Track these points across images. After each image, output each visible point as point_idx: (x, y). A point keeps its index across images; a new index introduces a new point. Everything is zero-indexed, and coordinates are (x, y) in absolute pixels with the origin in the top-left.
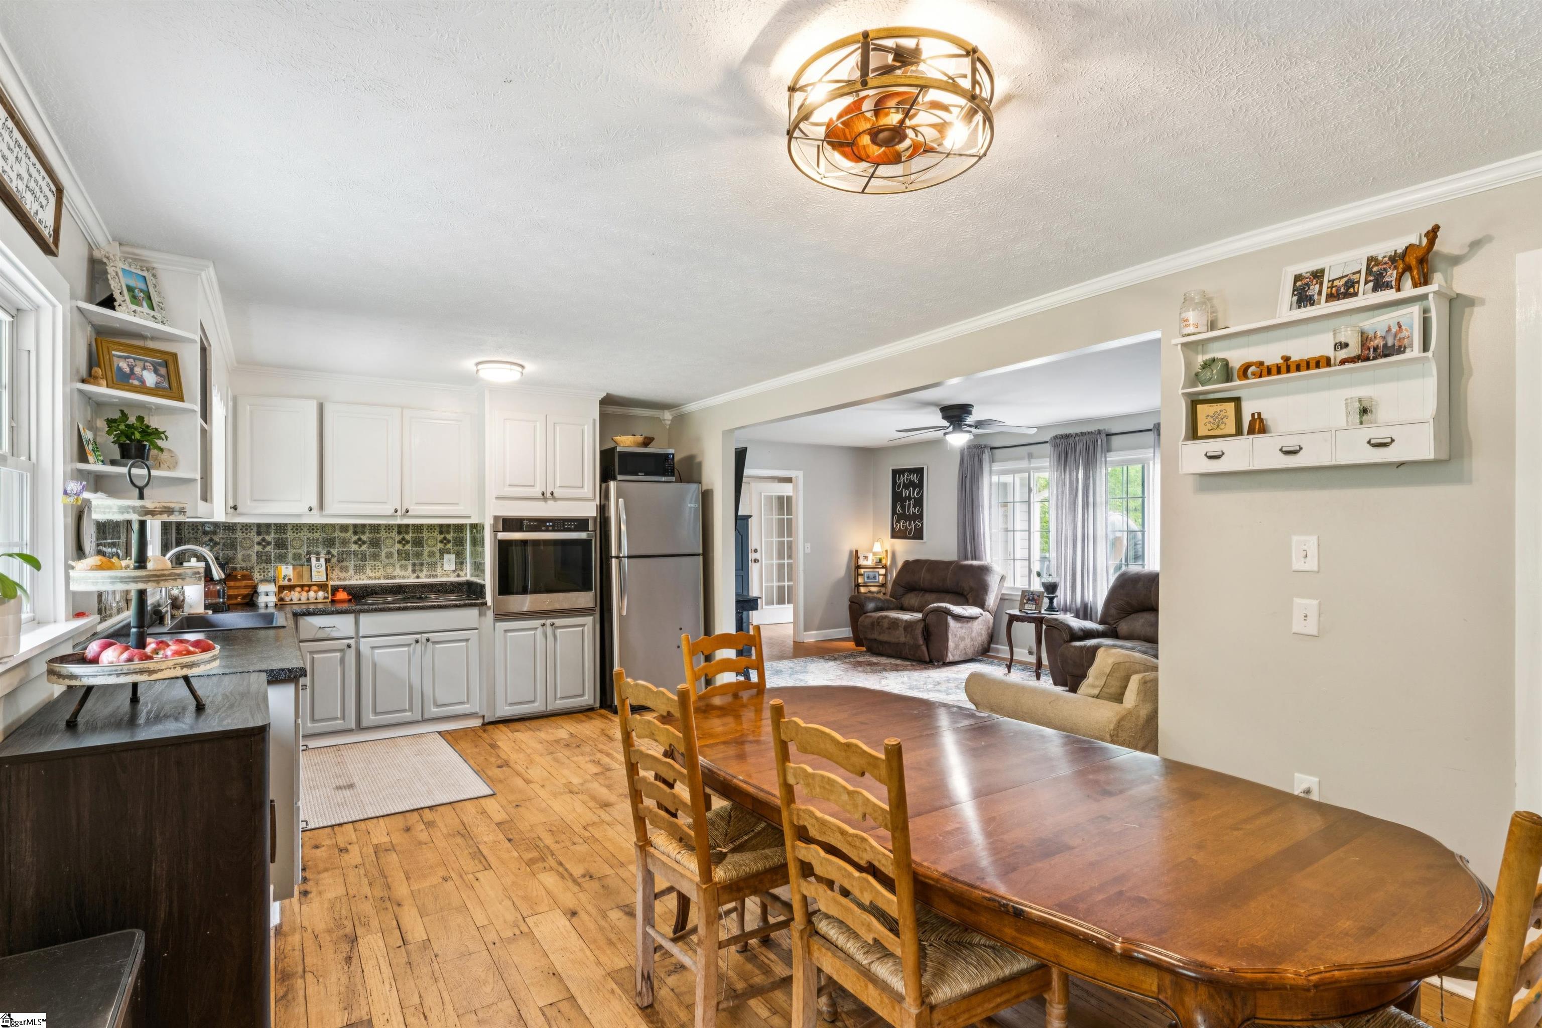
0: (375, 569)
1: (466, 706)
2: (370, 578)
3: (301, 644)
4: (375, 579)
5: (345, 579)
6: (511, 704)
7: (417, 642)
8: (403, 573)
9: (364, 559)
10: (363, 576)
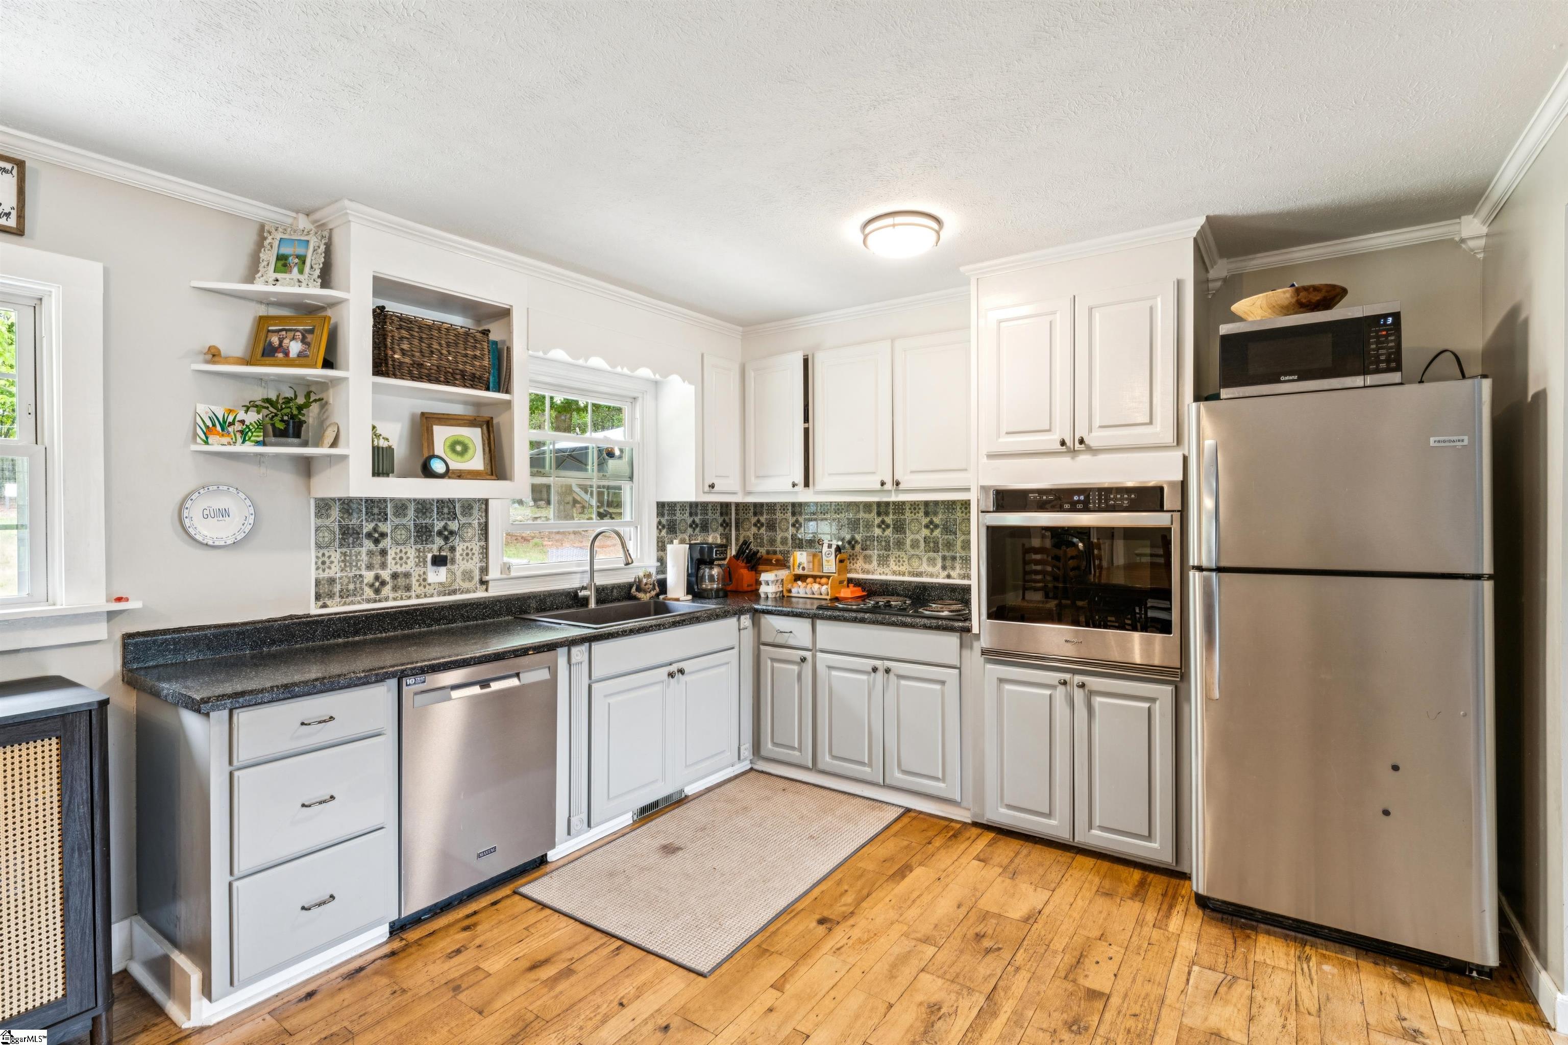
0: (899, 561)
1: (942, 785)
2: (894, 573)
3: (762, 647)
4: (899, 574)
5: (868, 572)
6: (1009, 807)
7: (875, 670)
8: (930, 569)
9: (887, 548)
10: (887, 570)
